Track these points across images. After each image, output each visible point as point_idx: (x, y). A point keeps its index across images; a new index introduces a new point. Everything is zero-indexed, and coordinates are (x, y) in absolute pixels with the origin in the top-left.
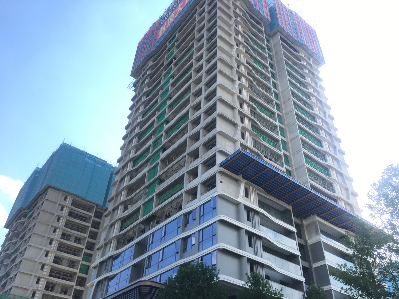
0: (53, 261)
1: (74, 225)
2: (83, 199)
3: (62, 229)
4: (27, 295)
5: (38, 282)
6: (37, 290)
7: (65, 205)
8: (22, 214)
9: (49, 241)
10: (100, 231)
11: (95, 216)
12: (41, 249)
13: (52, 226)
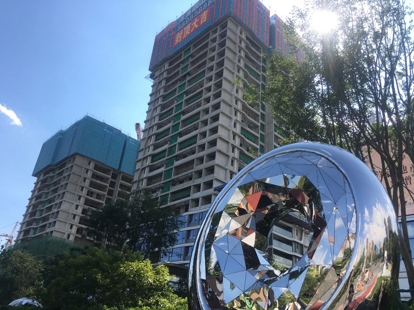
0: (82, 213)
1: (96, 184)
2: (103, 164)
3: (87, 188)
4: (64, 237)
5: (71, 228)
6: (71, 234)
7: (89, 169)
9: (78, 197)
10: (115, 189)
11: (112, 177)
12: (73, 204)
13: (80, 186)
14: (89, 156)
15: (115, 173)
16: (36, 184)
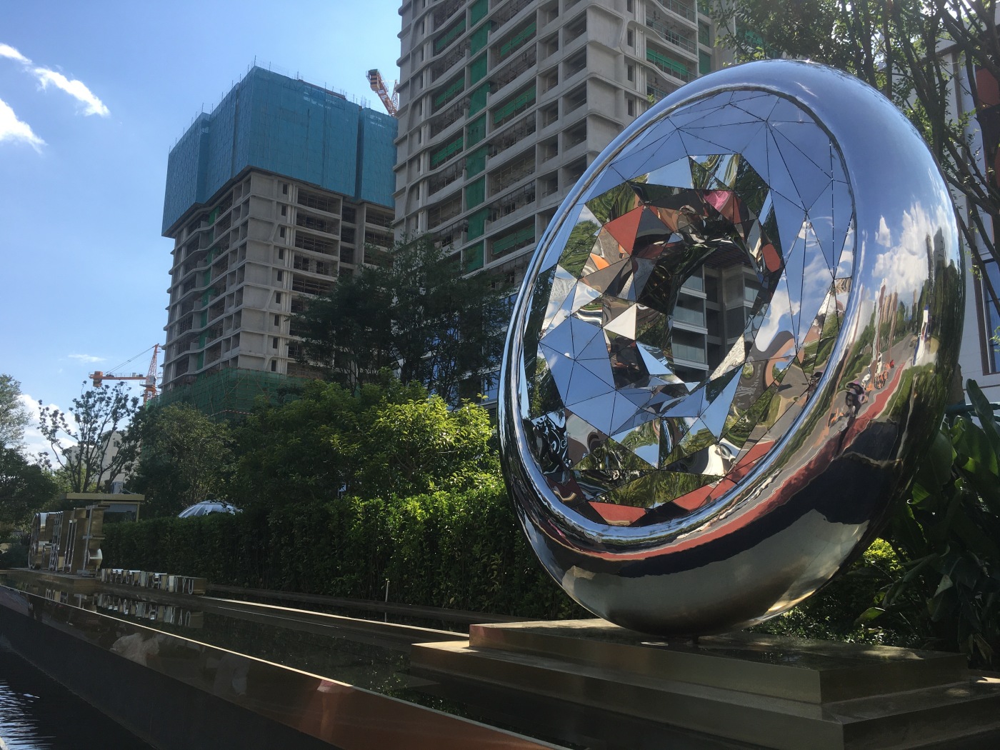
0: (292, 309)
1: (310, 239)
2: (317, 187)
3: (292, 251)
4: (265, 368)
5: (275, 346)
6: (278, 358)
7: (288, 203)
8: (199, 213)
9: (276, 274)
10: (357, 246)
11: (345, 218)
12: (268, 290)
13: (275, 247)
14: (281, 173)
15: (349, 205)
16: (176, 253)
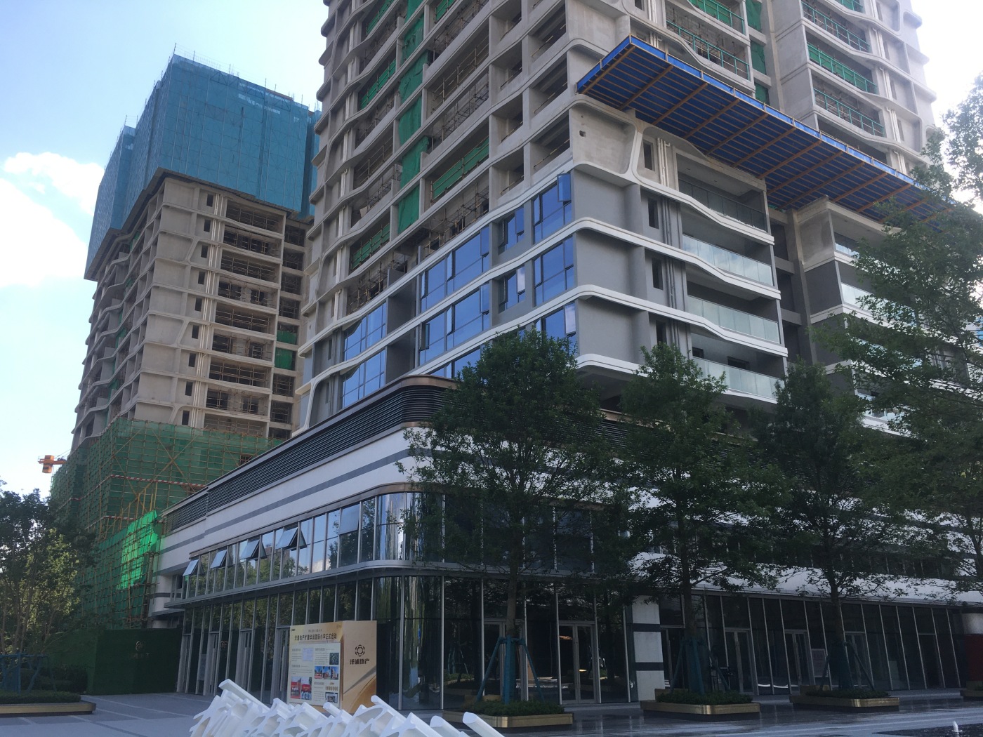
0: (213, 346)
1: (243, 262)
2: (252, 199)
3: (217, 274)
4: (172, 421)
5: (189, 391)
6: (191, 408)
7: (212, 216)
8: (118, 244)
9: (193, 302)
11: (289, 239)
12: (181, 322)
13: (193, 269)
14: (205, 180)
15: (296, 225)
